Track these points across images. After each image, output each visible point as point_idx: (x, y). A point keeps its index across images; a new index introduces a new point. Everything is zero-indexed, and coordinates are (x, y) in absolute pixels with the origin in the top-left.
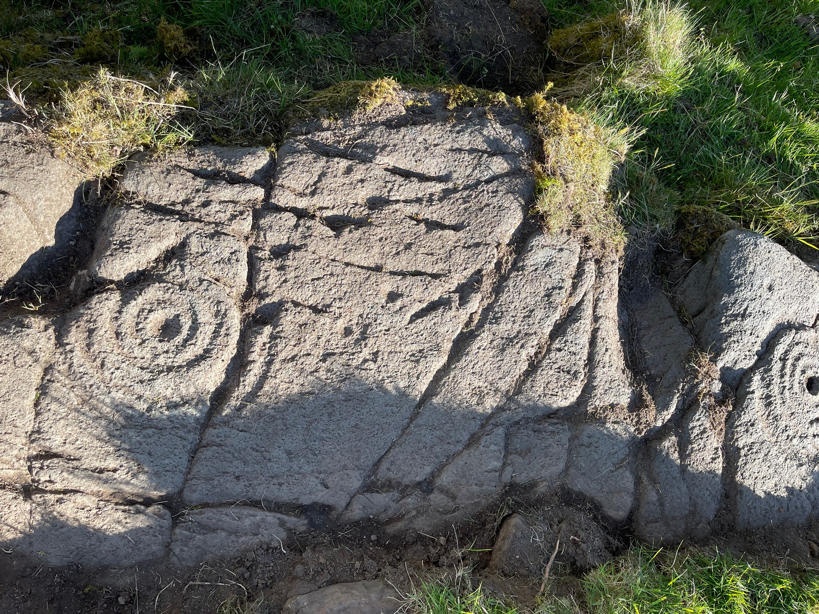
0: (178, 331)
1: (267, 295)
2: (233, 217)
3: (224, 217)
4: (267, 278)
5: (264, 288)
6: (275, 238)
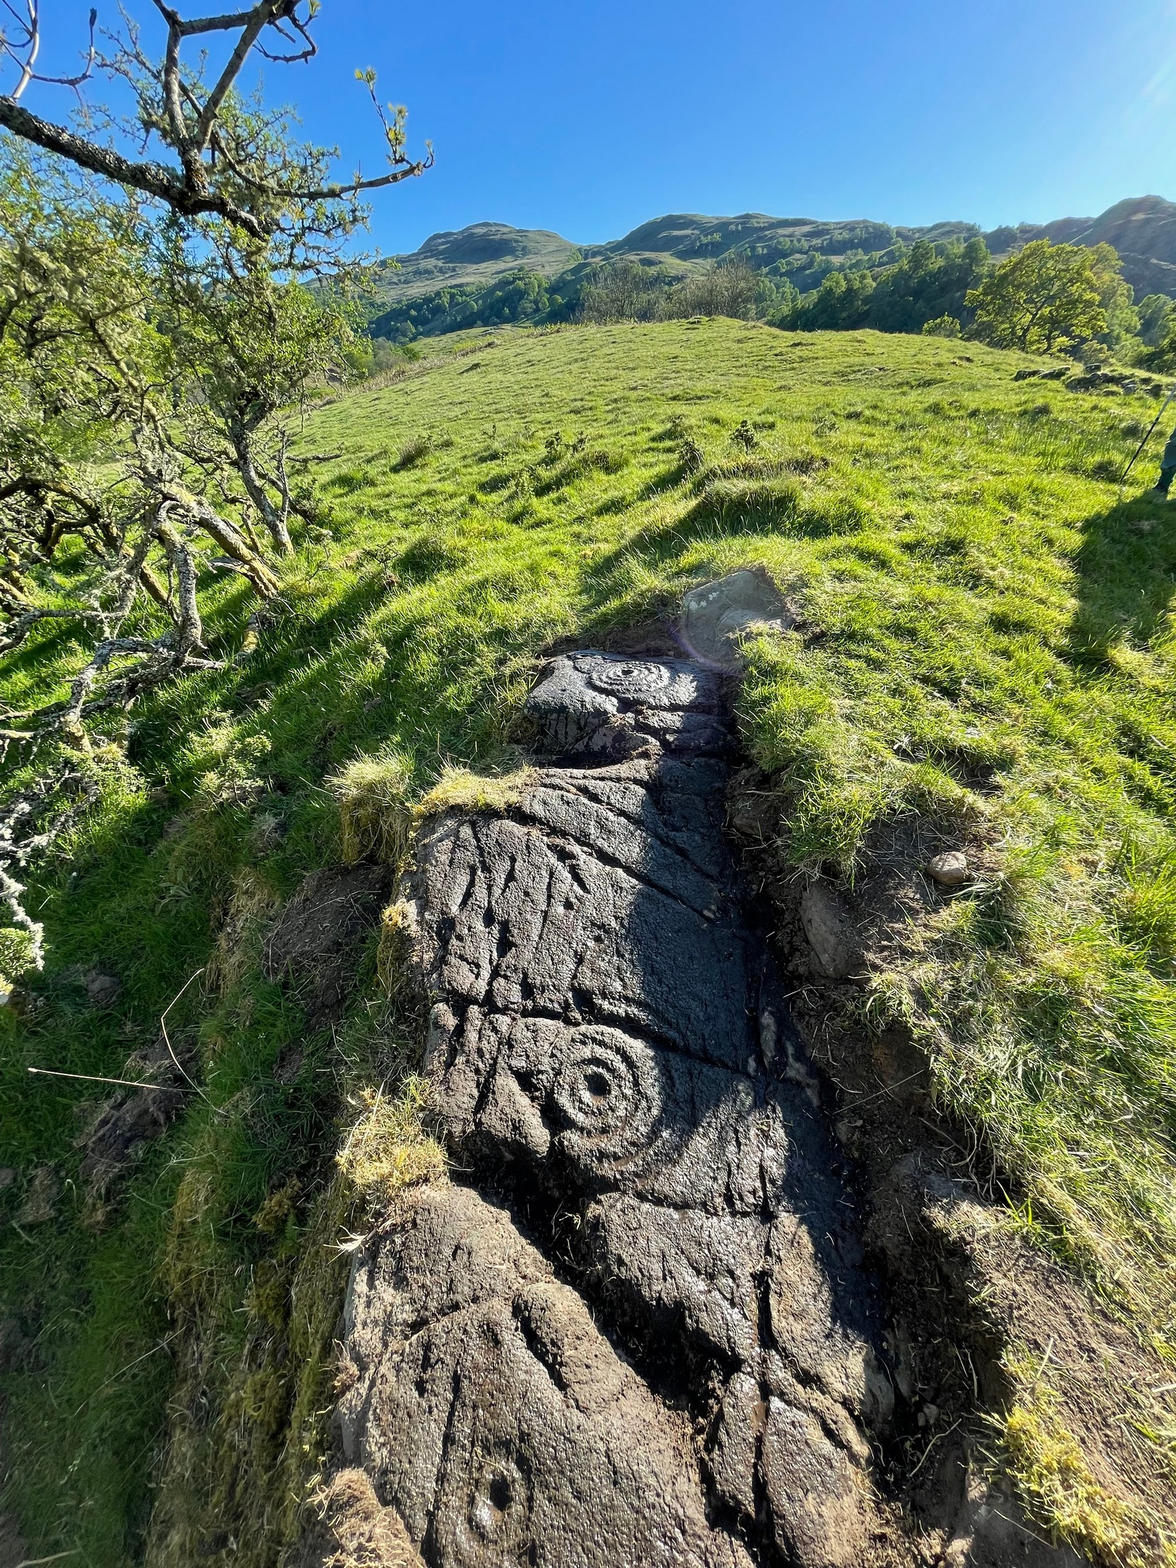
0: (600, 1076)
1: (566, 1001)
2: (495, 1030)
3: (493, 1037)
4: (551, 1001)
5: (560, 1004)
6: (516, 995)
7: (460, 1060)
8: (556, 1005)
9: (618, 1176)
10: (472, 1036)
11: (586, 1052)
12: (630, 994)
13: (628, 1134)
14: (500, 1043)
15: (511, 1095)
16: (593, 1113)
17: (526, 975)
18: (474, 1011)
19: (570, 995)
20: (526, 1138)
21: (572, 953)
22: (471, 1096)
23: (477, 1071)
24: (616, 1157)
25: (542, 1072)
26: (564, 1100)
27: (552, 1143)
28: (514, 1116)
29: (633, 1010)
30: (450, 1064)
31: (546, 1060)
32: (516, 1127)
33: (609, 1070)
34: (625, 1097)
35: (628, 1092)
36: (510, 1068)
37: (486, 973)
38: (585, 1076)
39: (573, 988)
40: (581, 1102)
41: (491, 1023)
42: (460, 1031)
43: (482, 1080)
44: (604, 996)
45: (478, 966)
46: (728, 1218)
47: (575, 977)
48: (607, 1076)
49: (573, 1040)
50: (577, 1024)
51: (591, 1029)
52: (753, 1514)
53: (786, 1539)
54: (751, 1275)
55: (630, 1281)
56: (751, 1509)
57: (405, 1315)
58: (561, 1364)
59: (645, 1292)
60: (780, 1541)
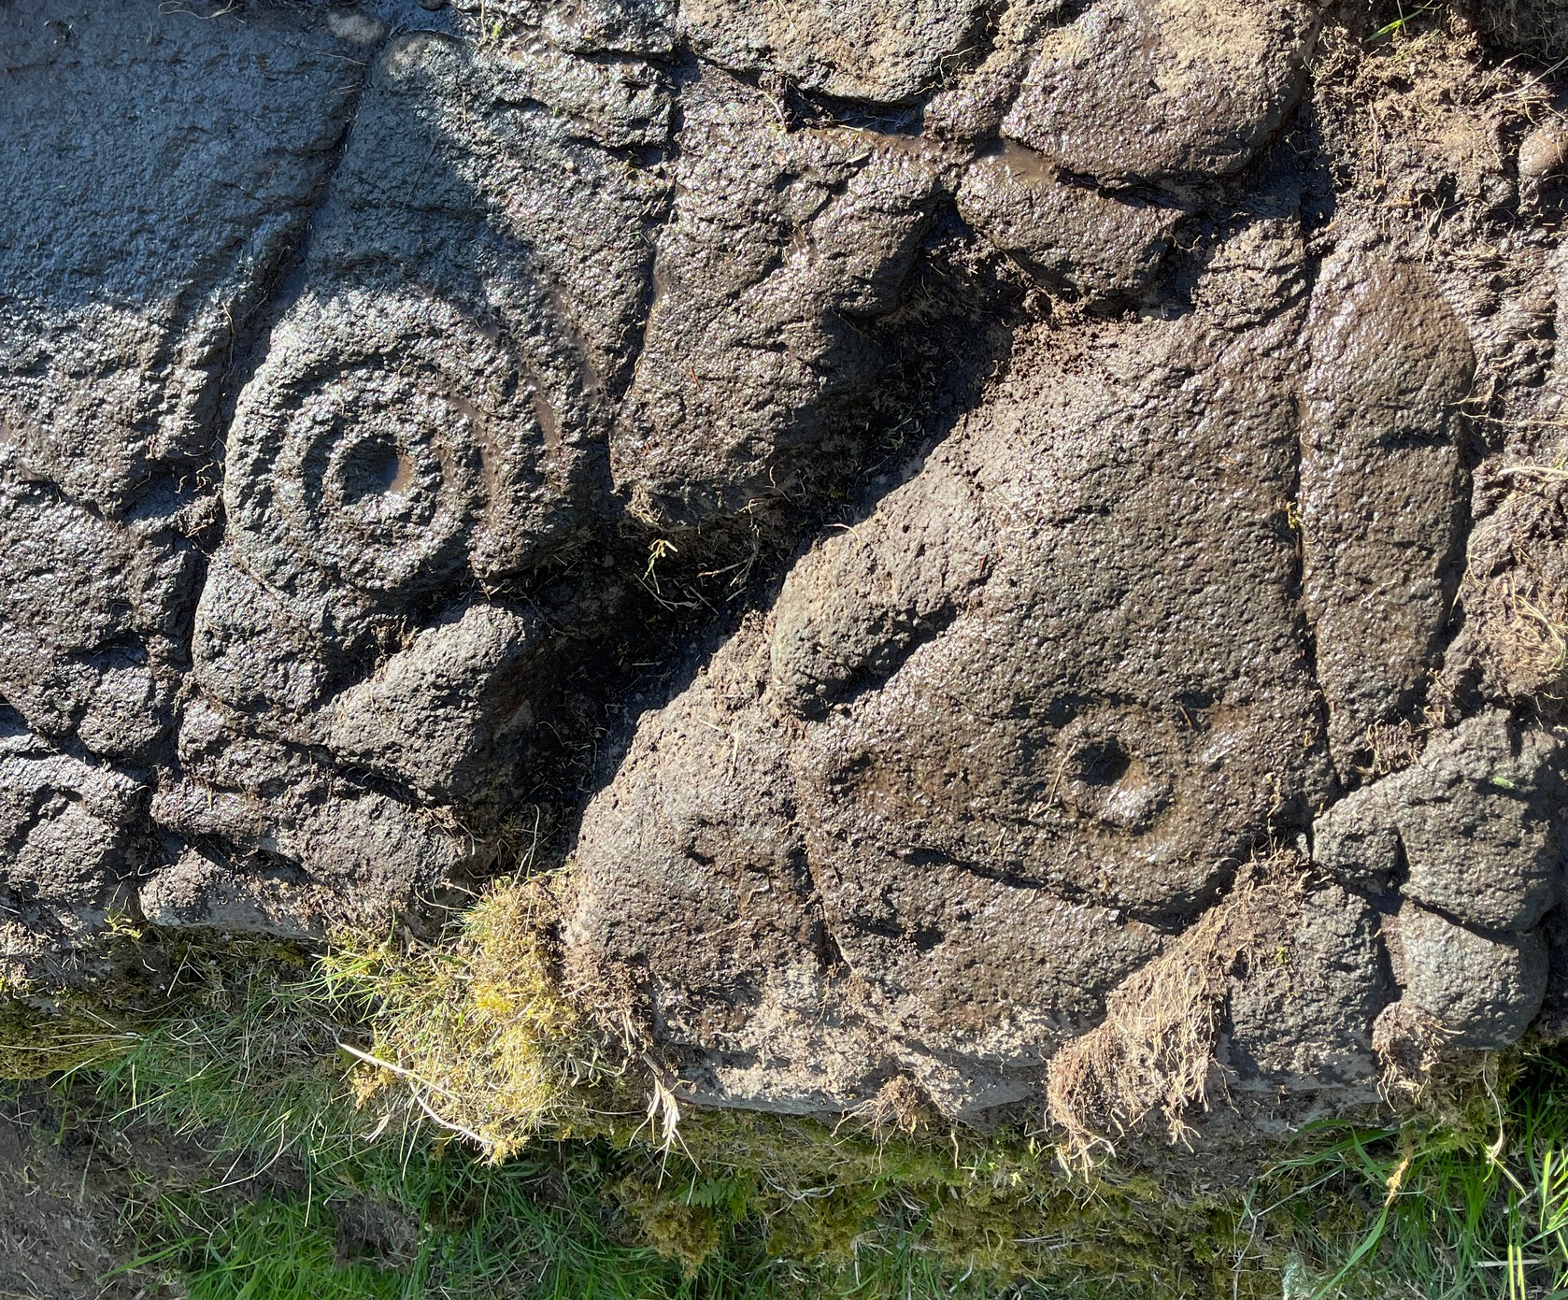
7: (285, 844)
8: (164, 569)
9: (575, 436)
10: (230, 811)
11: (289, 490)
12: (148, 350)
13: (486, 400)
14: (251, 733)
15: (374, 706)
16: (435, 486)
17: (78, 654)
18: (165, 806)
19: (140, 525)
20: (475, 671)
21: (26, 511)
22: (376, 813)
23: (316, 797)
24: (535, 437)
25: (329, 619)
26: (397, 563)
27: (495, 600)
28: (424, 699)
29: (193, 344)
30: (295, 872)
31: (299, 607)
32: (449, 694)
33: (336, 432)
34: (403, 397)
35: (393, 386)
36: (313, 705)
37: (67, 770)
38: (348, 499)
39: (124, 515)
40: (405, 517)
41: (198, 757)
42: (214, 844)
43: (339, 783)
44: (148, 426)
45: (45, 793)
46: (681, 167)
47: (91, 507)
48: (351, 439)
49: (255, 527)
50: (219, 513)
51: (234, 474)
52: (1179, 213)
53: (1218, 149)
54: (791, 130)
55: (780, 433)
56: (1169, 216)
57: (805, 980)
58: (911, 613)
59: (800, 399)
60: (1222, 163)
